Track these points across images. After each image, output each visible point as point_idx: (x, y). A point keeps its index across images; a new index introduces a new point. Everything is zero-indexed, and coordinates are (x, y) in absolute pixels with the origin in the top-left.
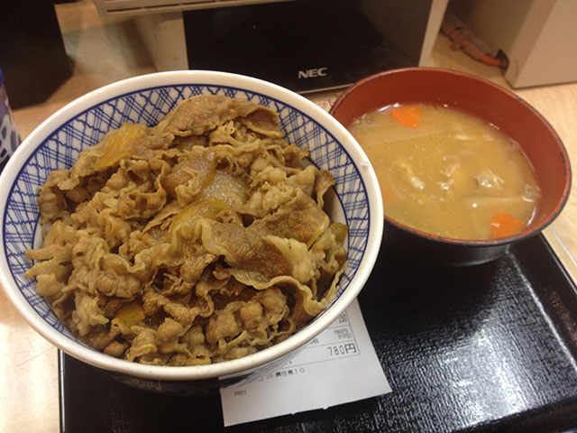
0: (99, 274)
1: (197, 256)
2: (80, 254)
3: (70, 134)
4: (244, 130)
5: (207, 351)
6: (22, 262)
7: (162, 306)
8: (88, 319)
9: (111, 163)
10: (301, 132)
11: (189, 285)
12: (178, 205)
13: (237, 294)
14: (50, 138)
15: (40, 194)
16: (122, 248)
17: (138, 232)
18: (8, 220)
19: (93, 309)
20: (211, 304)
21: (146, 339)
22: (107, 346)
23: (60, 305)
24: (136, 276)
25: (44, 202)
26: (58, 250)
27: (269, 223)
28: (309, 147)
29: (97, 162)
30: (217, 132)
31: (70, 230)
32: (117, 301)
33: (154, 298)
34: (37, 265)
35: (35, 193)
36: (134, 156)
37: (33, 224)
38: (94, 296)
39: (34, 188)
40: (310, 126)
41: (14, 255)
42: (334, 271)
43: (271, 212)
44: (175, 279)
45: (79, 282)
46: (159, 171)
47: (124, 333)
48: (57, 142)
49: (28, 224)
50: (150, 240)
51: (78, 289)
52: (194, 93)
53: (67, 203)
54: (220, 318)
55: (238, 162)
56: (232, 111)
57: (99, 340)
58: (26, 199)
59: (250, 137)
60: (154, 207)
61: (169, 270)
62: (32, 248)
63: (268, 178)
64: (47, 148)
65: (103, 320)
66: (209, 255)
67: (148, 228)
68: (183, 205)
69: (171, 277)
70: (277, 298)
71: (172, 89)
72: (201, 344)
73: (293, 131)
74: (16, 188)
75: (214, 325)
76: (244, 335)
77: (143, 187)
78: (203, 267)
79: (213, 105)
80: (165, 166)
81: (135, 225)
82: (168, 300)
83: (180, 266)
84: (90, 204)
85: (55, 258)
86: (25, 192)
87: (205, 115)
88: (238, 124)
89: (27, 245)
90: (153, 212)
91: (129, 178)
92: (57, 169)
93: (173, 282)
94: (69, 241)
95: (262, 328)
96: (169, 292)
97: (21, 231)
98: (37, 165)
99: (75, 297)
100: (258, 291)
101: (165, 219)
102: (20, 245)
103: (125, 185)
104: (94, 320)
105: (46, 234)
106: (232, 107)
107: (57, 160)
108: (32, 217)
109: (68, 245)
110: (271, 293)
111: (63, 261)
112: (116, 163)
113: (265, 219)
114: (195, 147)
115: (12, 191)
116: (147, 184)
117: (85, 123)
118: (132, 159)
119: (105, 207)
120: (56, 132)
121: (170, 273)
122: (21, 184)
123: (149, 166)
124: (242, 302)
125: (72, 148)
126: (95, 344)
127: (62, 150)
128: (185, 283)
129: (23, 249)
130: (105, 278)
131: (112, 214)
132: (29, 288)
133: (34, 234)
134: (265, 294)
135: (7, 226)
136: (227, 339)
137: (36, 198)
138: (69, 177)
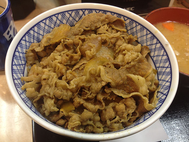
0: (55, 89)
1: (98, 82)
2: (45, 79)
3: (39, 28)
4: (111, 28)
5: (101, 125)
6: (20, 82)
7: (82, 104)
8: (50, 109)
9: (57, 41)
10: (134, 30)
11: (94, 95)
12: (86, 59)
13: (114, 99)
14: (31, 29)
15: (27, 53)
16: (64, 77)
17: (70, 71)
18: (14, 63)
19: (52, 105)
20: (104, 104)
21: (75, 119)
22: (58, 121)
23: (36, 102)
24: (71, 90)
25: (28, 56)
26: (35, 77)
27: (127, 68)
28: (137, 36)
29: (51, 40)
30: (100, 29)
31: (40, 68)
32: (62, 101)
33: (78, 100)
34: (26, 84)
35: (24, 52)
36: (67, 38)
37: (24, 66)
38: (52, 99)
39: (24, 50)
40: (139, 27)
41: (16, 79)
42: (154, 90)
43: (128, 63)
44: (88, 92)
45: (46, 92)
46: (78, 45)
47: (65, 115)
48: (34, 31)
49: (22, 66)
50: (76, 74)
51: (45, 95)
52: (89, 13)
53: (38, 57)
54: (107, 110)
55: (110, 42)
56: (106, 20)
57: (54, 118)
58: (21, 55)
59: (114, 31)
60: (76, 60)
61: (85, 88)
62: (24, 76)
63: (125, 48)
64: (30, 33)
65: (56, 109)
66: (103, 82)
67: (74, 69)
68: (88, 59)
69: (86, 91)
70: (132, 102)
71: (81, 11)
72: (98, 121)
73: (130, 29)
74: (17, 50)
75: (105, 113)
76: (118, 118)
77: (71, 51)
78: (101, 88)
79: (99, 17)
80: (81, 42)
81: (68, 67)
82: (85, 101)
83: (90, 86)
84: (49, 58)
85: (34, 81)
86: (21, 52)
87: (96, 21)
88: (109, 26)
89: (21, 74)
90: (76, 62)
91: (64, 47)
92: (33, 43)
93: (87, 93)
94: (40, 74)
95: (125, 115)
96: (86, 98)
97: (19, 69)
98: (25, 41)
99: (44, 99)
100: (123, 98)
101: (81, 65)
102: (19, 75)
103: (63, 50)
104: (53, 110)
105: (30, 70)
106: (106, 18)
107: (34, 39)
108: (23, 62)
109: (39, 75)
110: (129, 99)
111: (37, 82)
112: (59, 41)
113: (125, 66)
114: (92, 35)
115: (15, 51)
116: (72, 50)
117: (45, 24)
118: (66, 39)
119: (55, 59)
120: (33, 27)
121: (85, 89)
122: (19, 48)
123: (74, 42)
124: (116, 103)
125: (40, 34)
126: (52, 120)
127: (36, 35)
128: (92, 94)
129: (20, 76)
130: (58, 91)
131: (59, 62)
132: (23, 94)
133: (24, 70)
134: (127, 100)
135: (13, 66)
136: (111, 120)
137: (25, 54)
138: (39, 46)
